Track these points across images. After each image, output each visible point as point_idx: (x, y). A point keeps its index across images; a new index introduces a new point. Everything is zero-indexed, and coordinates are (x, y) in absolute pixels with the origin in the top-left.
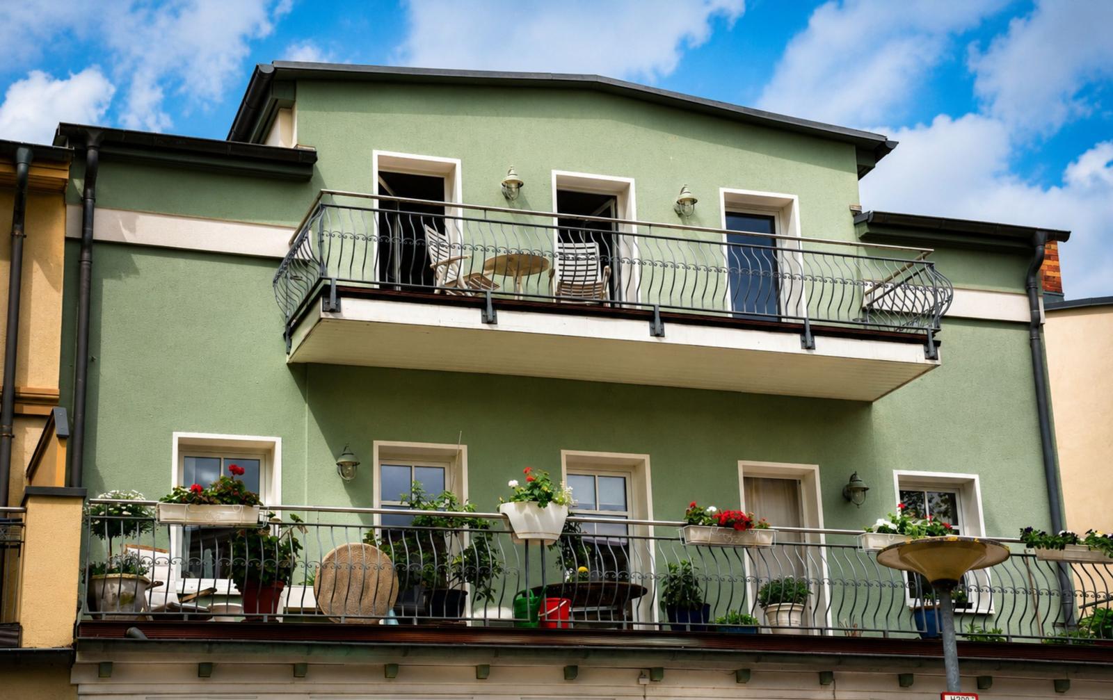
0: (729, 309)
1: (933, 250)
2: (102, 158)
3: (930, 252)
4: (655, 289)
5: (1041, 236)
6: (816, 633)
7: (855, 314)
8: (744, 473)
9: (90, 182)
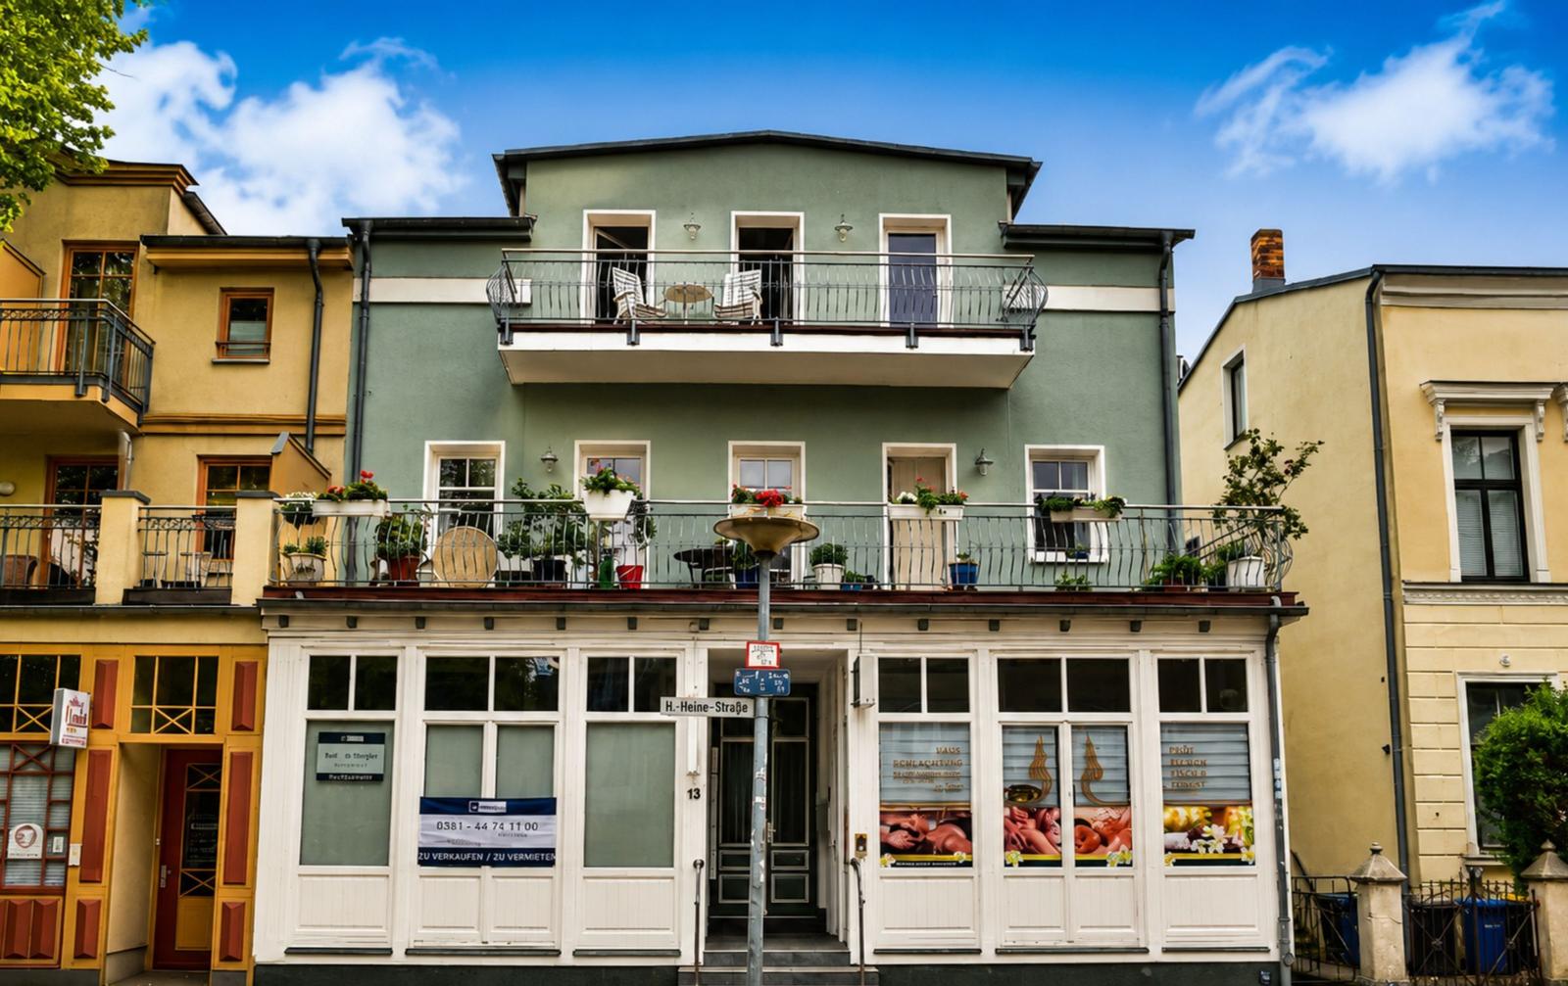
0: (887, 319)
1: (1033, 256)
2: (372, 239)
3: (1031, 258)
4: (823, 307)
5: (1168, 236)
6: (903, 588)
7: (996, 315)
8: (888, 452)
9: (366, 258)
